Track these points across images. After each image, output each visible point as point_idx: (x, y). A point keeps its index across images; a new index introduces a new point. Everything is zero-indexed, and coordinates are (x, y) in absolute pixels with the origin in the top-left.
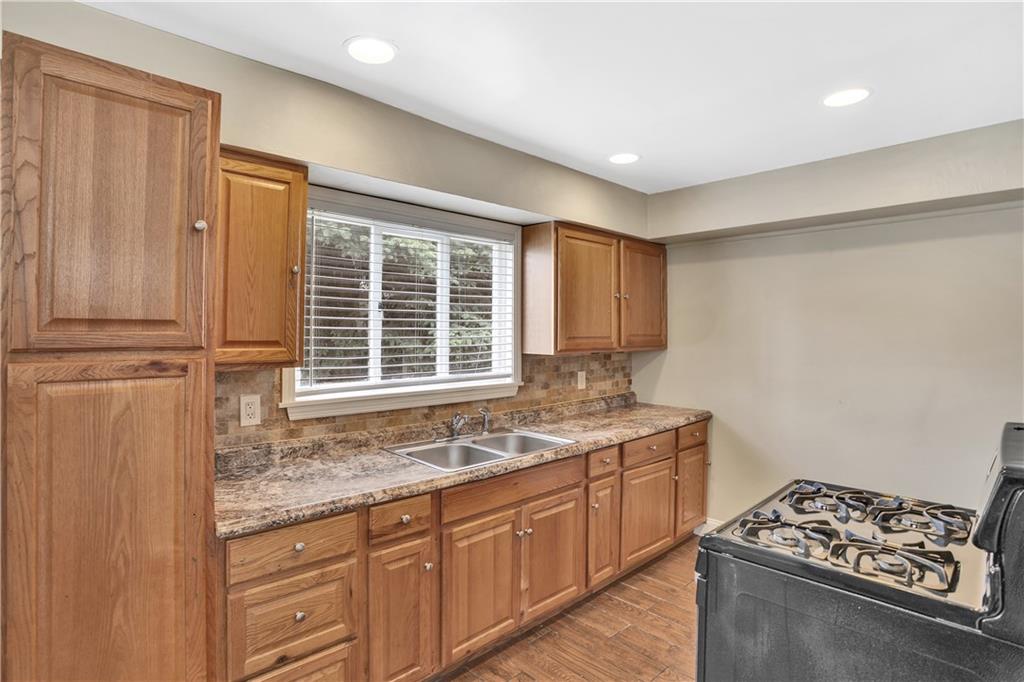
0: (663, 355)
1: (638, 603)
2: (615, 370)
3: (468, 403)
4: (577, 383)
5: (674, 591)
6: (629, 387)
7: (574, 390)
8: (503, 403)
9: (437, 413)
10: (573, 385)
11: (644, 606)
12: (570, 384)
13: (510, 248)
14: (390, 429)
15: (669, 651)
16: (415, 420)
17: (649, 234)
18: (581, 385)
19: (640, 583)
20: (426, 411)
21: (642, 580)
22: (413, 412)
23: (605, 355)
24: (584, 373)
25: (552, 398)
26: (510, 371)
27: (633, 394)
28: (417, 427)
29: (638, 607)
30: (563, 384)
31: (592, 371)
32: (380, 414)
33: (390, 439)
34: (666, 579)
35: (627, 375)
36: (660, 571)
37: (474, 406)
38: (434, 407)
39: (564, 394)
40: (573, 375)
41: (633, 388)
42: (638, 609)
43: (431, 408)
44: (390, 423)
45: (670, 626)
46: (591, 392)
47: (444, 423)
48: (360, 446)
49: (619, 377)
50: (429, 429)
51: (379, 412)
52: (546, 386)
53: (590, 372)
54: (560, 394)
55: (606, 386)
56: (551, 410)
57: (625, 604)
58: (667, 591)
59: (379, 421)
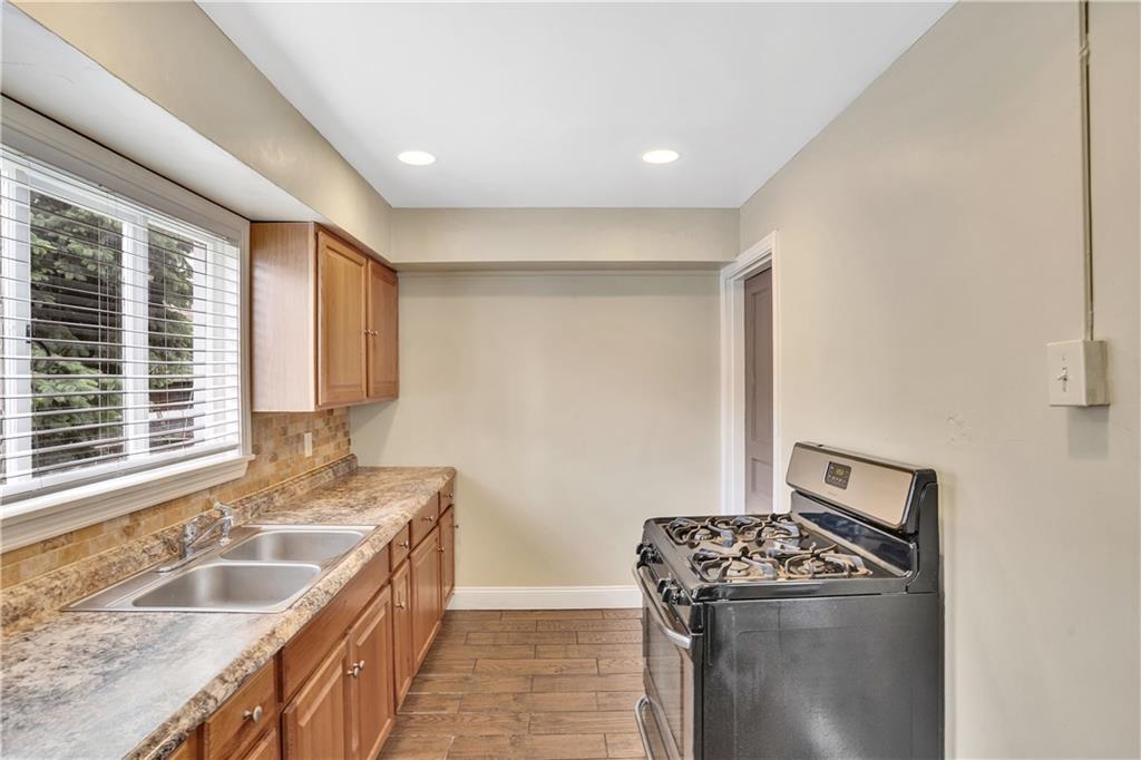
0: (394, 404)
1: (444, 709)
2: (337, 428)
3: (186, 498)
4: (304, 449)
5: (467, 679)
6: (348, 449)
7: (301, 459)
8: (229, 490)
9: (143, 523)
10: (300, 452)
11: (451, 709)
12: (297, 451)
13: (235, 251)
14: (67, 568)
15: (512, 744)
16: (110, 542)
17: (392, 256)
18: (308, 452)
19: (427, 685)
20: (126, 522)
21: (427, 681)
22: (105, 527)
23: (328, 411)
24: (310, 434)
25: (281, 473)
26: (235, 440)
27: (353, 456)
28: (115, 555)
29: (446, 712)
30: (291, 452)
31: (317, 431)
32: (47, 544)
33: (74, 588)
34: (449, 670)
35: (346, 434)
36: (437, 663)
37: (193, 501)
38: (138, 512)
39: (293, 465)
40: (299, 438)
41: (353, 450)
42: (447, 715)
43: (134, 515)
44: (68, 557)
45: (493, 719)
46: (317, 460)
47: (157, 537)
48: (16, 618)
49: (341, 437)
50: (137, 553)
51: (45, 542)
52: (274, 458)
53: (316, 433)
54: (289, 466)
55: (329, 450)
56: (283, 491)
57: (430, 716)
58: (460, 682)
59: (46, 558)
